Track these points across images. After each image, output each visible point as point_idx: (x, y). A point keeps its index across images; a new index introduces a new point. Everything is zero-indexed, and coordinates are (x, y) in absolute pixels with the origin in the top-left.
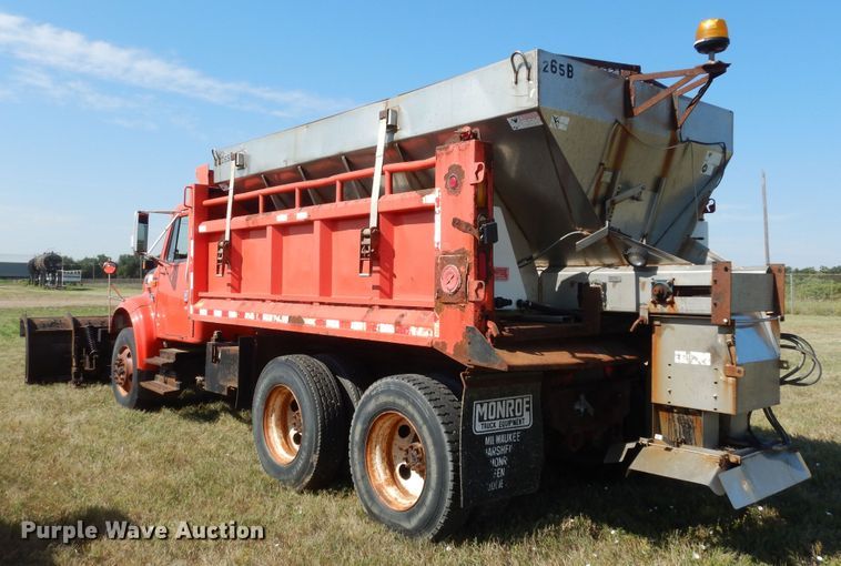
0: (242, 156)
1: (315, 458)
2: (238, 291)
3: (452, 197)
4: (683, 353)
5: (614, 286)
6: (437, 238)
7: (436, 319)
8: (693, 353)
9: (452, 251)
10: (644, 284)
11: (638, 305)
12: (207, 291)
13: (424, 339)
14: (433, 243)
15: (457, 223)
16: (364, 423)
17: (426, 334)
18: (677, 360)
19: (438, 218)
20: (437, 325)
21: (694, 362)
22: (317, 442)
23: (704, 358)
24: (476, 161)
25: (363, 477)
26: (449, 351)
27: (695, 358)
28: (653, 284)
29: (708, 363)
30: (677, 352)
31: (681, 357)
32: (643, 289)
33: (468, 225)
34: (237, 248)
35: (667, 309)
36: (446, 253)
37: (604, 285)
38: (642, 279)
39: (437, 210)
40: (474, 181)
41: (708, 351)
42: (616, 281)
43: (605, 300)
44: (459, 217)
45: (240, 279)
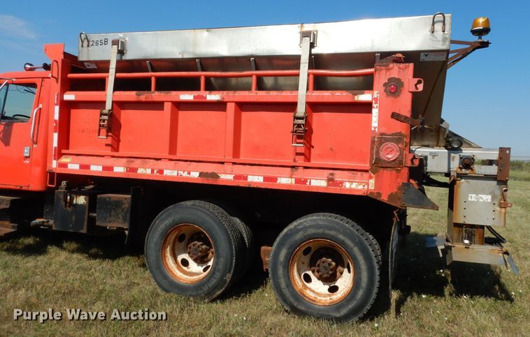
0: (122, 43)
1: (229, 277)
2: (117, 150)
3: (391, 99)
4: (474, 195)
5: (433, 158)
6: (375, 123)
7: (371, 177)
8: (480, 195)
9: (390, 133)
10: (454, 157)
11: (449, 168)
12: (68, 148)
13: (360, 190)
14: (371, 127)
15: (395, 116)
16: (289, 248)
17: (360, 187)
18: (470, 199)
19: (375, 111)
20: (372, 182)
21: (481, 200)
22: (231, 264)
23: (488, 198)
24: (414, 77)
25: (287, 286)
26: (384, 198)
27: (481, 198)
28: (461, 158)
29: (489, 201)
30: (470, 195)
31: (472, 198)
32: (453, 160)
33: (406, 118)
34: (117, 116)
35: (468, 172)
36: (382, 134)
37: (426, 158)
38: (452, 155)
39: (374, 105)
40: (413, 89)
41: (490, 194)
42: (434, 155)
43: (426, 166)
44: (398, 112)
45: (119, 141)
